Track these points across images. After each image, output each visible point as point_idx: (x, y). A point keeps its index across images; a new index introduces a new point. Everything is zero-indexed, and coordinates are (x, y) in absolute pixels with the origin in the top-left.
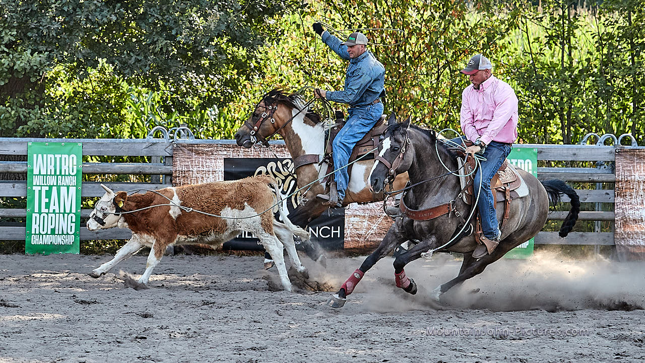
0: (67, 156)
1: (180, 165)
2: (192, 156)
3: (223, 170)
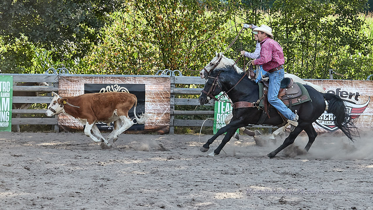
0: (5, 82)
1: (62, 88)
2: (68, 82)
3: (84, 90)
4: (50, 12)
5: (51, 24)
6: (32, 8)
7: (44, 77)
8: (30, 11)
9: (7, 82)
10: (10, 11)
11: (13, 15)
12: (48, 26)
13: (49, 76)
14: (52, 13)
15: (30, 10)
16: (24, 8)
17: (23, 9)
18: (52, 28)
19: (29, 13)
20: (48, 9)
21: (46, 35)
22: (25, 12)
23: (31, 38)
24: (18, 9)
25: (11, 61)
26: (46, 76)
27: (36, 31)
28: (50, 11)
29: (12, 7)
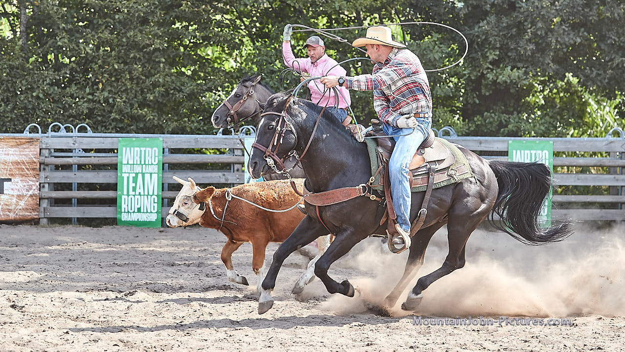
4: (613, 37)
5: (615, 58)
6: (584, 31)
7: (604, 144)
8: (581, 36)
9: (544, 152)
10: (549, 36)
11: (554, 44)
12: (612, 60)
13: (612, 142)
14: (617, 40)
15: (580, 34)
16: (571, 32)
17: (569, 34)
18: (618, 65)
19: (579, 40)
20: (610, 33)
21: (608, 76)
22: (572, 39)
23: (583, 81)
24: (561, 34)
25: (551, 117)
26: (607, 142)
27: (591, 69)
28: (613, 35)
29: (552, 31)
